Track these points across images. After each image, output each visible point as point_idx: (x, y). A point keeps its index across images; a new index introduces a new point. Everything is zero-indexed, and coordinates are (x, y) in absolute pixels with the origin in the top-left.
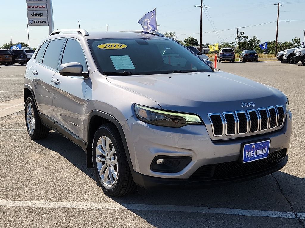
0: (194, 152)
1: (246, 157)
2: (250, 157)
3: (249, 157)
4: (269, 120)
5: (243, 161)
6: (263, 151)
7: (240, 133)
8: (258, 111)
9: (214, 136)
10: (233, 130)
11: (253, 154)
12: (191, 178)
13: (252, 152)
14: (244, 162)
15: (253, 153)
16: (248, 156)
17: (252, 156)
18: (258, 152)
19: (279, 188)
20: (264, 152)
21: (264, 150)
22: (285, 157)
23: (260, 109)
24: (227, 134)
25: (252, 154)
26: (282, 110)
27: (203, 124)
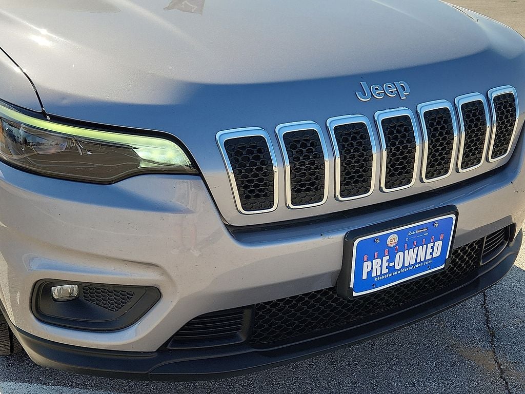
0: (164, 272)
1: (365, 277)
2: (377, 276)
3: (374, 275)
4: (459, 141)
5: (352, 290)
6: (429, 250)
7: (342, 196)
8: (417, 115)
9: (240, 212)
10: (316, 189)
11: (392, 264)
12: (169, 347)
13: (386, 258)
14: (355, 294)
15: (392, 260)
16: (369, 273)
17: (385, 271)
18: (409, 257)
19: (488, 321)
20: (431, 254)
21: (433, 248)
22: (512, 244)
23: (425, 107)
24: (293, 203)
25: (385, 264)
26: (511, 105)
27: (194, 171)
